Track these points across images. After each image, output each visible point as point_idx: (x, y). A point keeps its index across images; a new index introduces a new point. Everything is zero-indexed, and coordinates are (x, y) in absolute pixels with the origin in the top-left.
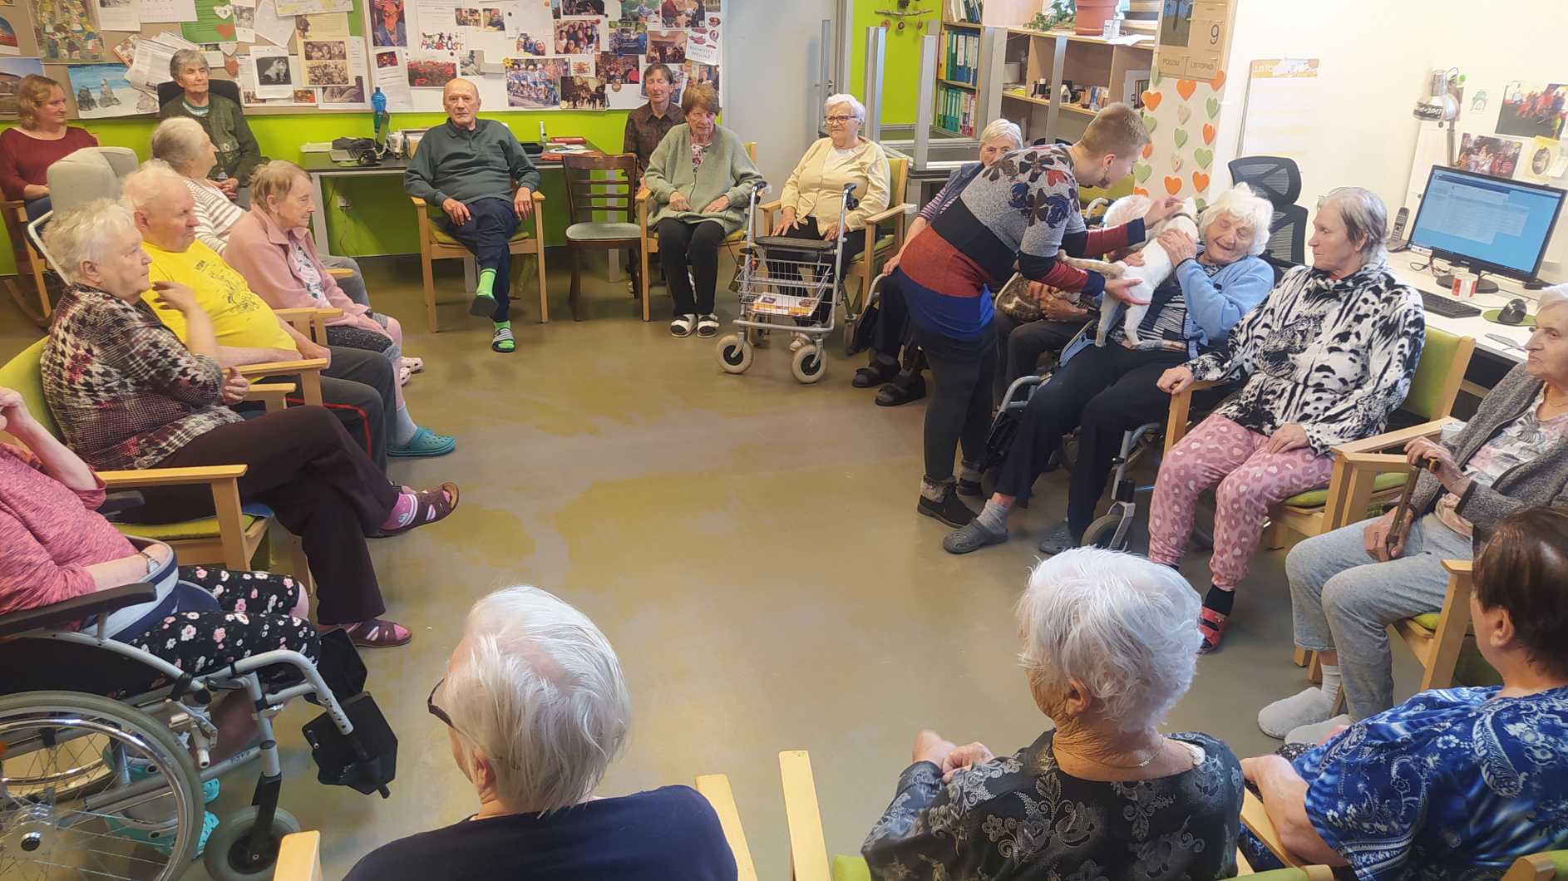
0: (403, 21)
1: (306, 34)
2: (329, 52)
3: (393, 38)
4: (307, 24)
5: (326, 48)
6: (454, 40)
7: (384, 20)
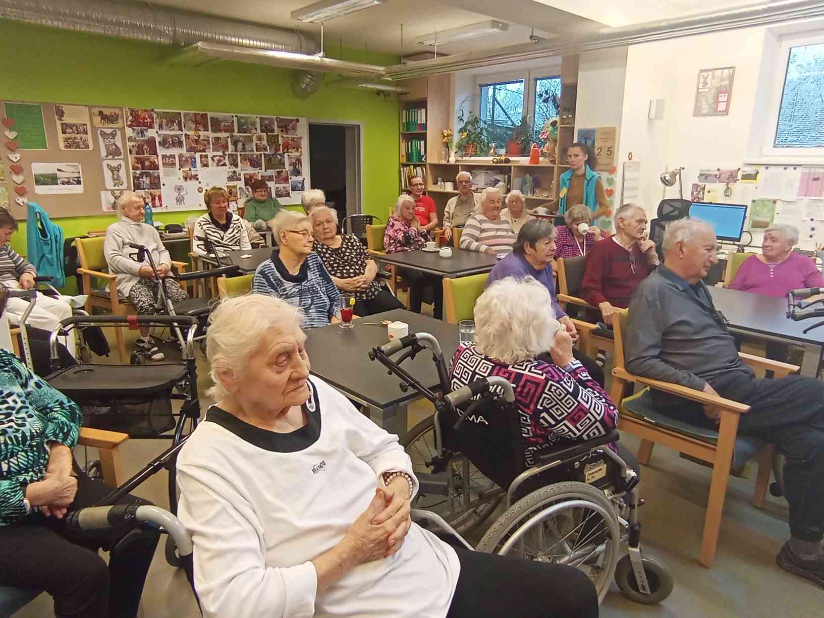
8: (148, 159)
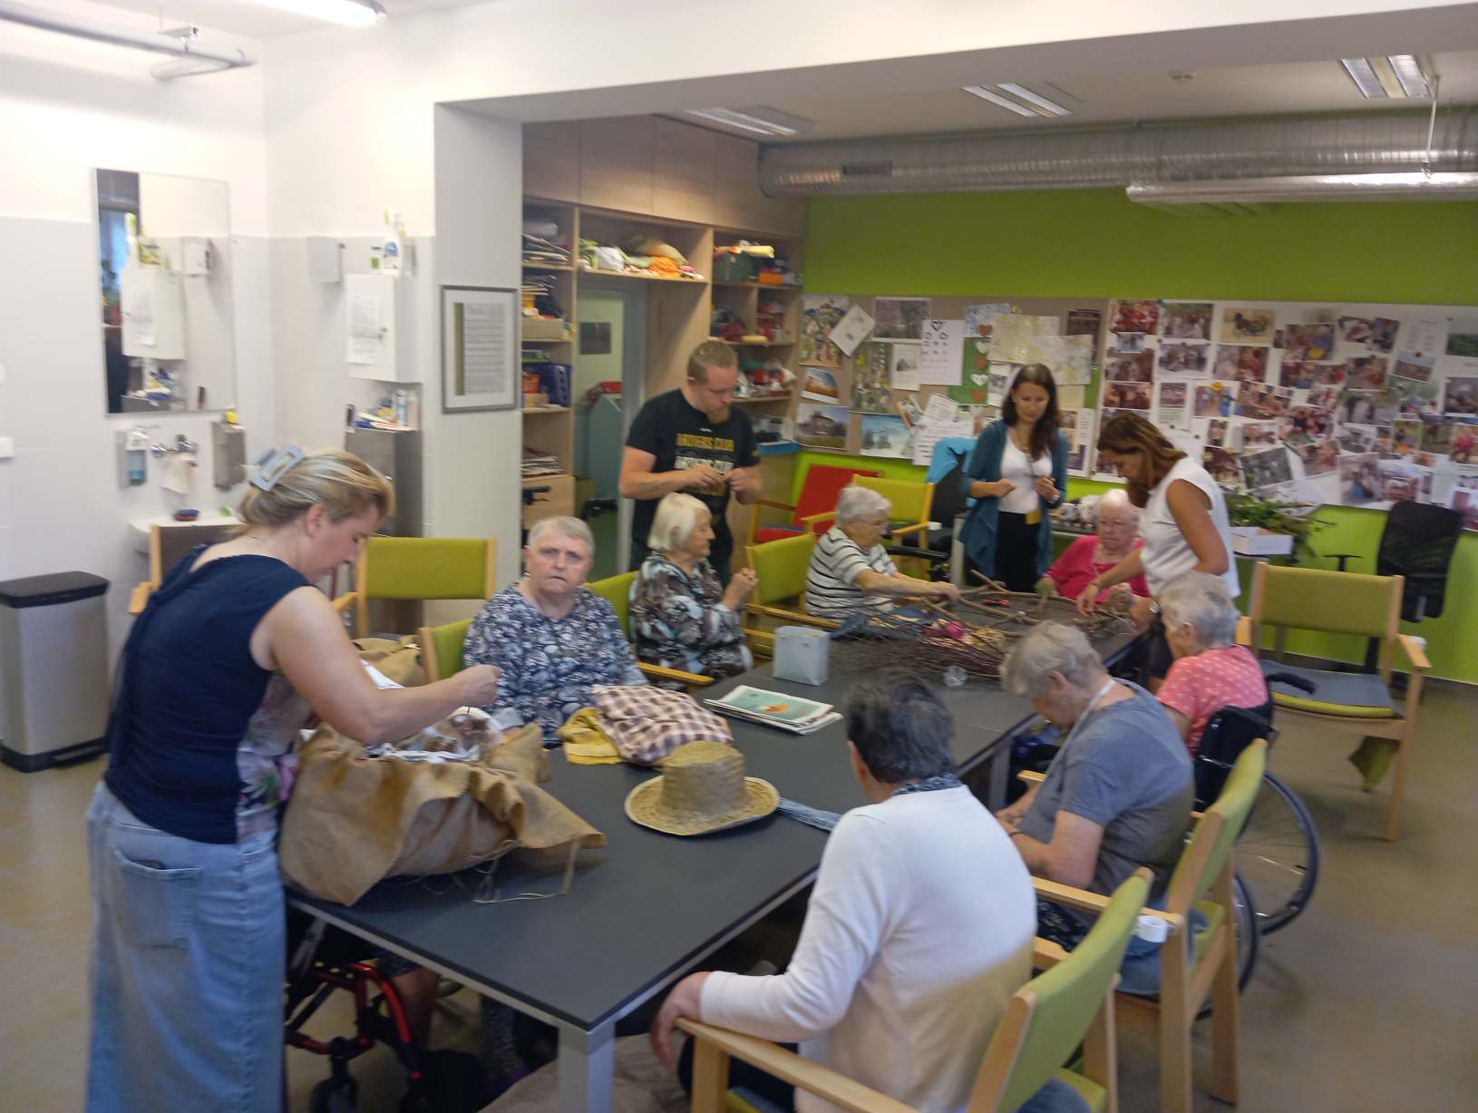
8: (1133, 388)
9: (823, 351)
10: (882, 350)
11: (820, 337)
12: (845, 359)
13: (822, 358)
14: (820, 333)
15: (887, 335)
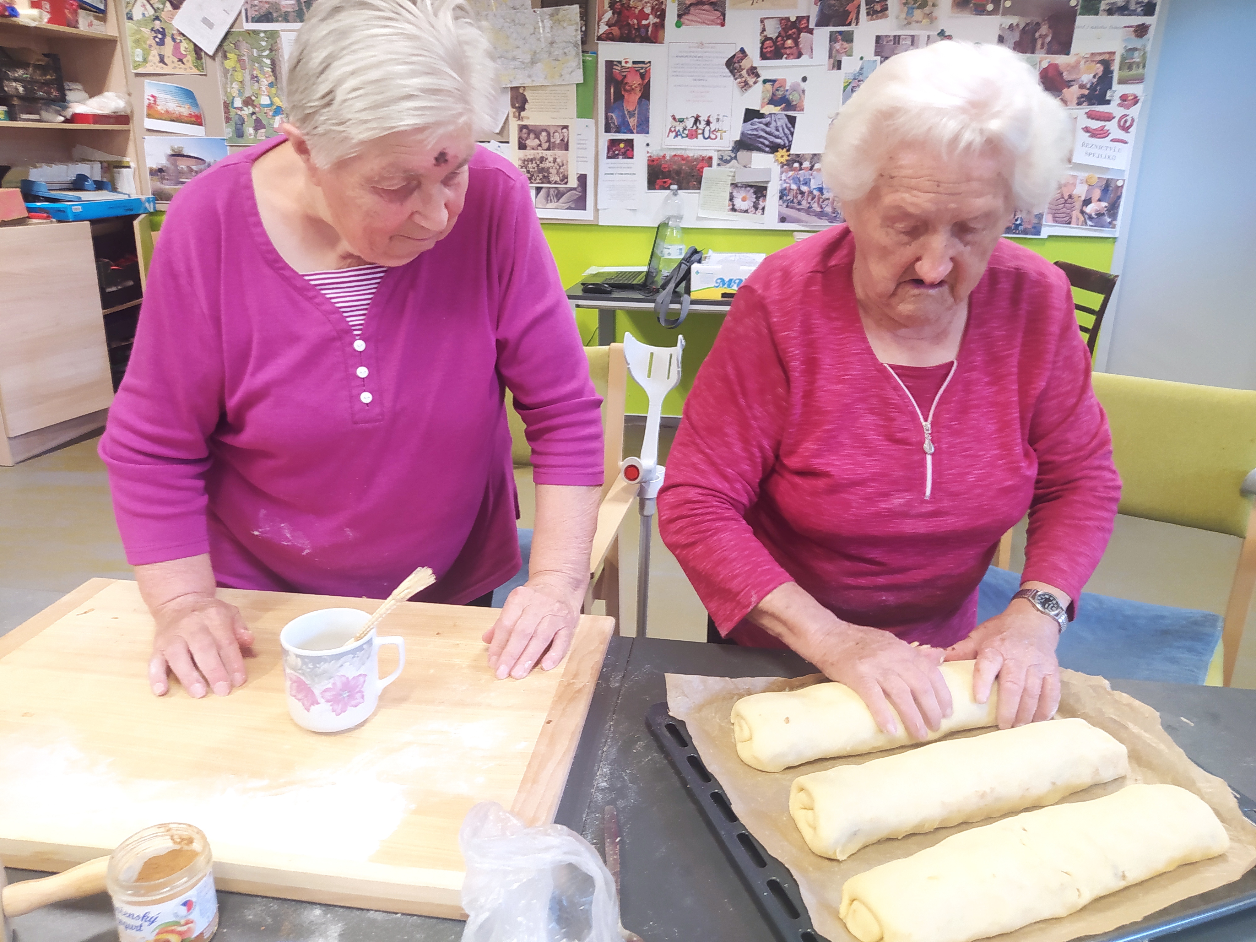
0: (649, 99)
1: (523, 114)
2: (549, 140)
3: (633, 122)
4: (525, 101)
5: (544, 134)
6: (713, 126)
7: (623, 96)
9: (168, 48)
10: (264, 44)
11: (157, 25)
12: (206, 60)
13: (166, 60)
14: (157, 18)
15: (267, 18)
